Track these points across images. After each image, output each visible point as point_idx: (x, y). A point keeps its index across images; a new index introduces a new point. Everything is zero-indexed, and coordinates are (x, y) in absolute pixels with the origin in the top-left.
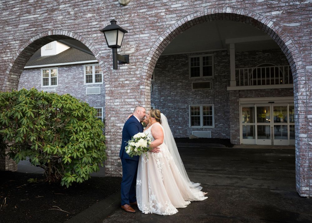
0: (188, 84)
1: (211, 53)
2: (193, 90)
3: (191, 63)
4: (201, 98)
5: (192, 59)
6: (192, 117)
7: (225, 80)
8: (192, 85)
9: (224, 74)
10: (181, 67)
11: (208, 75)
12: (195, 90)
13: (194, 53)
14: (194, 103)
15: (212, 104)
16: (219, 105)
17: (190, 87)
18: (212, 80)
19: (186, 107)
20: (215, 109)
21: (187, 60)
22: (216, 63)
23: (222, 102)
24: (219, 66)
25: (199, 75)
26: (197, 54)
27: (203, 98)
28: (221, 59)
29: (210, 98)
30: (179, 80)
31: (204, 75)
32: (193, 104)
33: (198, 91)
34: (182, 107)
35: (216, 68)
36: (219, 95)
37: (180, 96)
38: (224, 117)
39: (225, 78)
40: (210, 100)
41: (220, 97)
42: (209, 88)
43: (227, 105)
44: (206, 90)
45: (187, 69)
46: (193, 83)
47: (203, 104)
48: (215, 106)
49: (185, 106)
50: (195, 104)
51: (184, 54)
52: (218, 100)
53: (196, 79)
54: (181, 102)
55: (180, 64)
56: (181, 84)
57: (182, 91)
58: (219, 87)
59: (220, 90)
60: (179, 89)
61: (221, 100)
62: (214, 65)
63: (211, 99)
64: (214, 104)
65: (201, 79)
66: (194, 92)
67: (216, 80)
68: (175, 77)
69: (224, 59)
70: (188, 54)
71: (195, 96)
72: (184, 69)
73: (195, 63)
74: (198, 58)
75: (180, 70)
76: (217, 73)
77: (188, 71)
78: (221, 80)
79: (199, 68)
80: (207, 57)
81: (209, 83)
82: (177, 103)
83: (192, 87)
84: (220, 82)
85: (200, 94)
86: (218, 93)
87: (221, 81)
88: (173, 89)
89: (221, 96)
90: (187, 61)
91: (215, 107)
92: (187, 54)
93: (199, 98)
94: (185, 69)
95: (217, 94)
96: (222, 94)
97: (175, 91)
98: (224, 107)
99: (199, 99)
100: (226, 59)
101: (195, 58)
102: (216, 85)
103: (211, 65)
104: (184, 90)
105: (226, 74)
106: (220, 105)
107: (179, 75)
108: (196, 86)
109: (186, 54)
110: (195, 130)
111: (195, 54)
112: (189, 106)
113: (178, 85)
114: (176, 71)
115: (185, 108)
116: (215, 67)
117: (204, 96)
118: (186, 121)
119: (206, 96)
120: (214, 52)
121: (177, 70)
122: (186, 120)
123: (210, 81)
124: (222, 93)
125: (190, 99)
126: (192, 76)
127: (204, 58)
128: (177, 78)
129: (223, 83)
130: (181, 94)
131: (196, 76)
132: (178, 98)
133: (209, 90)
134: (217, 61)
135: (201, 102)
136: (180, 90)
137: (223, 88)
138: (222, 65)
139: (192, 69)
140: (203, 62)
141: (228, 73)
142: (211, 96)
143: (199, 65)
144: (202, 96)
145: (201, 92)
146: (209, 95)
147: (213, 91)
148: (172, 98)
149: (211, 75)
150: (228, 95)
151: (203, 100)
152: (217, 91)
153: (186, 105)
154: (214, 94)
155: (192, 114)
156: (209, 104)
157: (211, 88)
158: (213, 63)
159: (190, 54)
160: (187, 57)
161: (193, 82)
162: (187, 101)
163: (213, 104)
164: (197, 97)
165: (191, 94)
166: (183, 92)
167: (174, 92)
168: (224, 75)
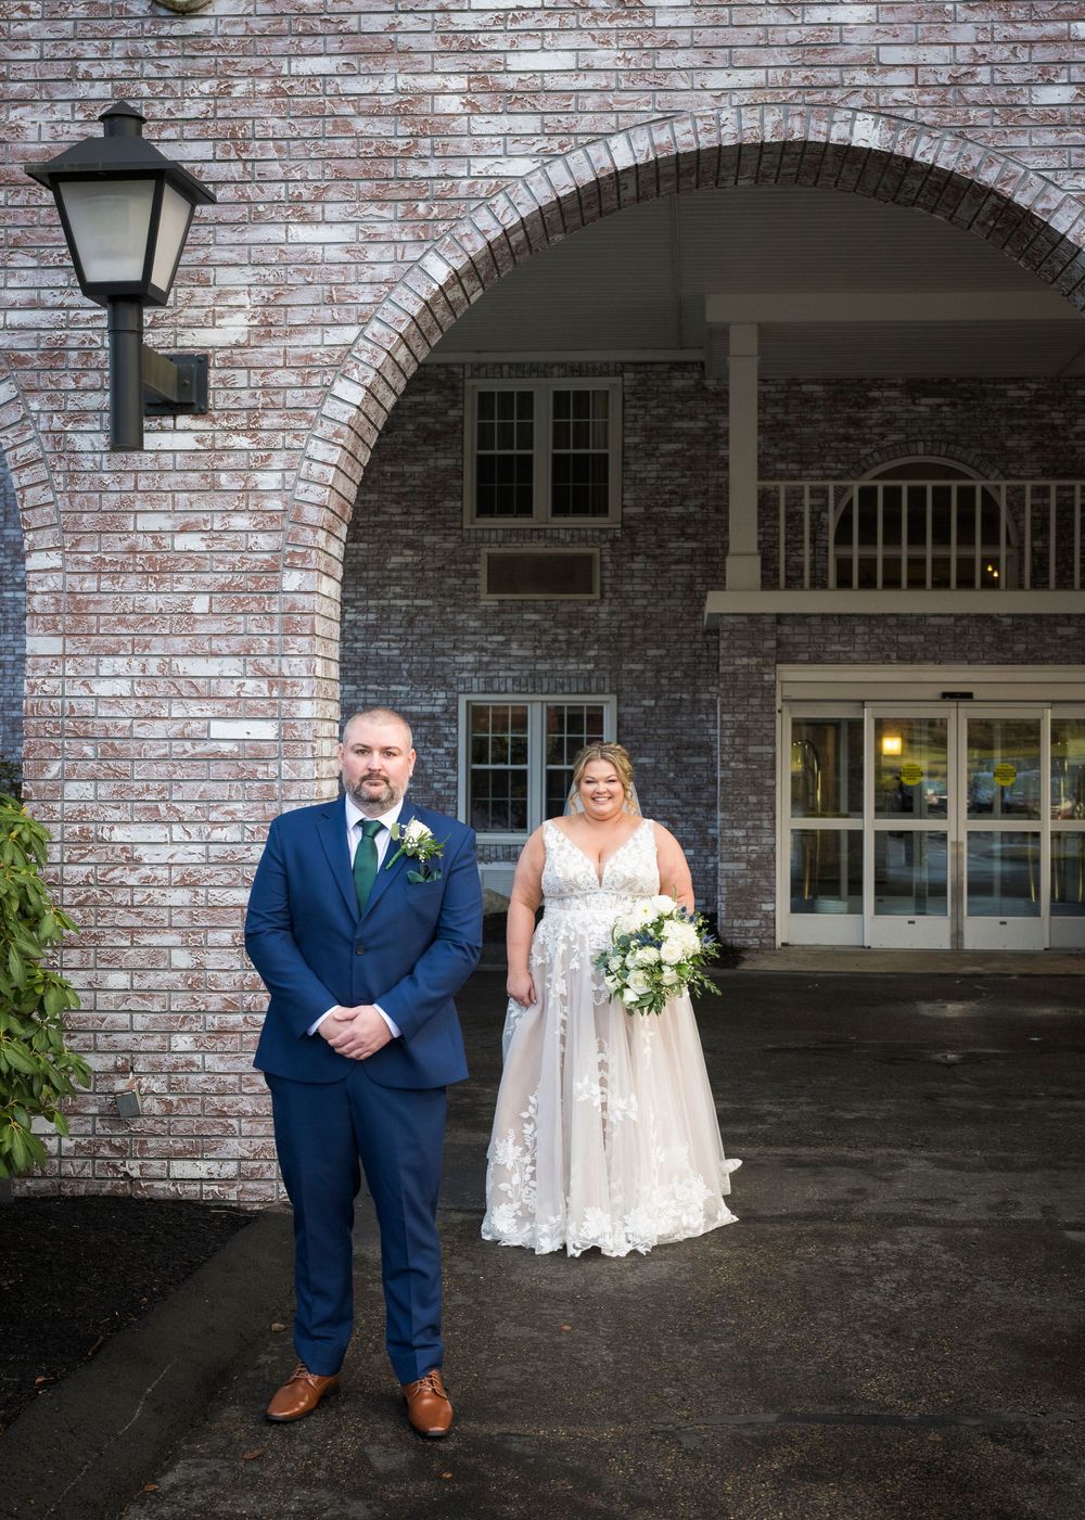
0: (455, 562)
1: (603, 370)
2: (489, 601)
3: (481, 427)
4: (539, 652)
5: (485, 398)
6: (474, 771)
7: (686, 545)
8: (482, 568)
9: (680, 509)
10: (414, 445)
11: (580, 508)
12: (501, 601)
13: (501, 365)
14: (489, 681)
15: (603, 693)
16: (645, 703)
17: (470, 581)
18: (608, 545)
19: (438, 709)
20: (619, 725)
21: (454, 404)
22: (637, 440)
23: (664, 681)
24: (650, 455)
25: (526, 508)
26: (519, 369)
27: (552, 657)
28: (661, 411)
29: (592, 653)
30: (402, 532)
31: (559, 508)
32: (485, 692)
33: (522, 607)
34: (415, 709)
35: (634, 468)
36: (646, 640)
37: (401, 638)
38: (672, 775)
39: (689, 538)
40: (590, 666)
41: (651, 653)
42: (590, 591)
43: (696, 702)
44: (570, 601)
45: (451, 462)
46: (490, 557)
47: (547, 693)
48: (623, 710)
49: (432, 701)
50: (498, 692)
51: (438, 365)
52: (640, 667)
53: (509, 532)
54: (410, 675)
55: (411, 427)
56: (409, 557)
57: (418, 602)
58: (647, 588)
59: (656, 605)
60: (398, 590)
61: (659, 671)
62: (625, 448)
63: (596, 660)
64: (618, 692)
65: (539, 533)
66: (497, 614)
67: (633, 541)
68: (376, 514)
69: (682, 417)
70: (463, 365)
71: (501, 638)
72: (431, 463)
73: (506, 430)
74: (527, 398)
75: (407, 469)
76: (637, 501)
77: (460, 476)
78: (660, 547)
79: (526, 463)
80: (582, 396)
81: (589, 558)
82: (384, 680)
83: (483, 581)
84: (655, 557)
85: (534, 626)
86: (645, 626)
87: (658, 551)
88: (362, 589)
89: (658, 648)
90: (451, 413)
91: (619, 715)
92: (455, 370)
93: (521, 653)
94: (442, 463)
95: (639, 631)
96: (666, 631)
97: (371, 603)
98: (679, 712)
99: (523, 661)
100: (692, 418)
101: (506, 397)
102: (632, 576)
103: (606, 447)
104: (427, 596)
105: (692, 509)
106: (653, 703)
107: (399, 498)
108: (508, 575)
109: (446, 365)
110: (497, 859)
111: (506, 368)
112: (463, 699)
113: (395, 561)
114: (383, 474)
115: (432, 717)
116: (625, 464)
117: (554, 641)
118: (440, 798)
119: (568, 642)
120: (620, 369)
121: (388, 469)
122: (437, 792)
123: (596, 551)
124: (662, 626)
125: (470, 658)
126: (485, 508)
127: (560, 398)
128: (386, 518)
129: (677, 562)
130: (411, 623)
131: (505, 510)
132: (389, 648)
133: (590, 603)
134: (638, 425)
135: (533, 683)
136: (406, 597)
137: (670, 596)
138: (670, 454)
139: (483, 463)
140: (556, 425)
141: (702, 507)
142: (597, 640)
143: (527, 439)
144: (547, 638)
145: (534, 617)
146: (584, 634)
147: (613, 613)
148: (352, 650)
149: (601, 509)
150: (699, 637)
151: (547, 667)
152: (634, 616)
153: (441, 697)
154: (616, 630)
155: (478, 752)
156: (585, 693)
157: (597, 596)
158: (615, 437)
159: (477, 369)
160: (453, 388)
161: (485, 551)
162: (447, 671)
163: (612, 692)
164: (514, 645)
165: (472, 624)
166: (422, 607)
167: (367, 610)
168: (681, 518)
